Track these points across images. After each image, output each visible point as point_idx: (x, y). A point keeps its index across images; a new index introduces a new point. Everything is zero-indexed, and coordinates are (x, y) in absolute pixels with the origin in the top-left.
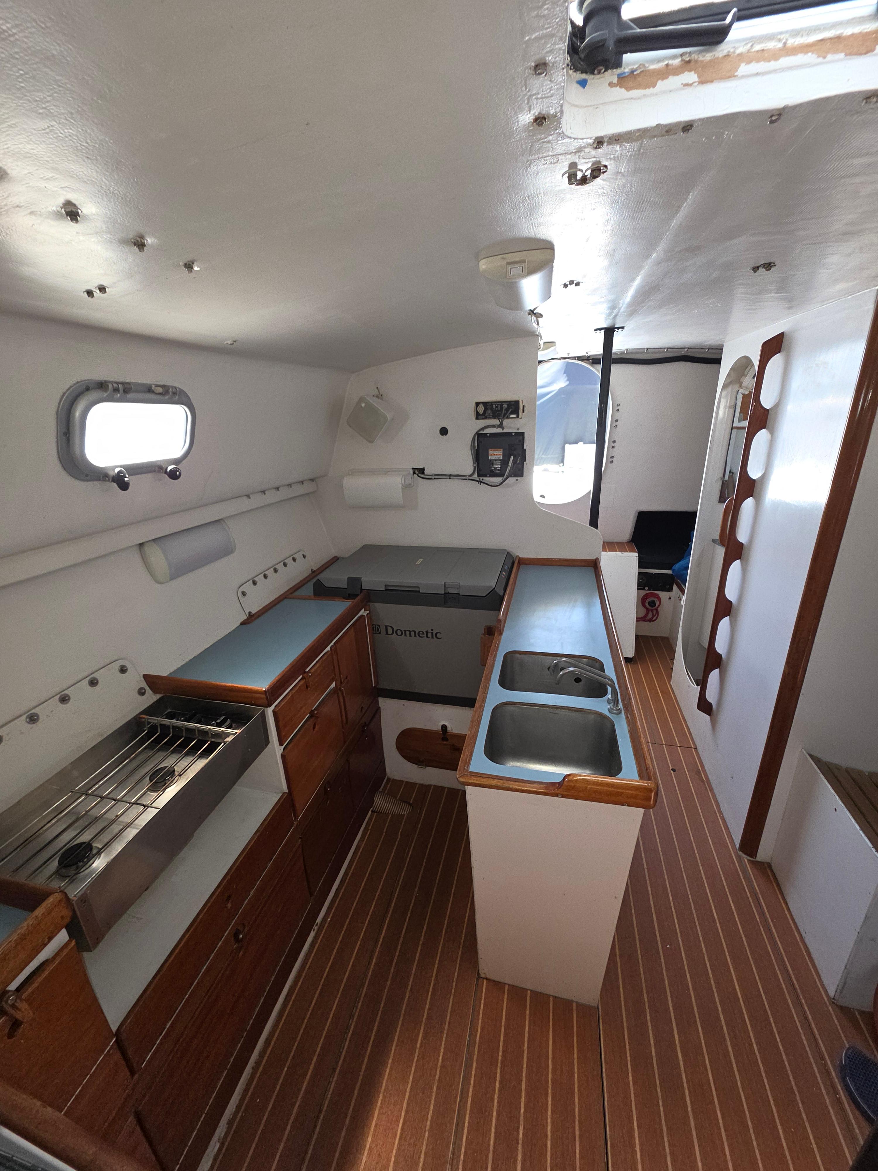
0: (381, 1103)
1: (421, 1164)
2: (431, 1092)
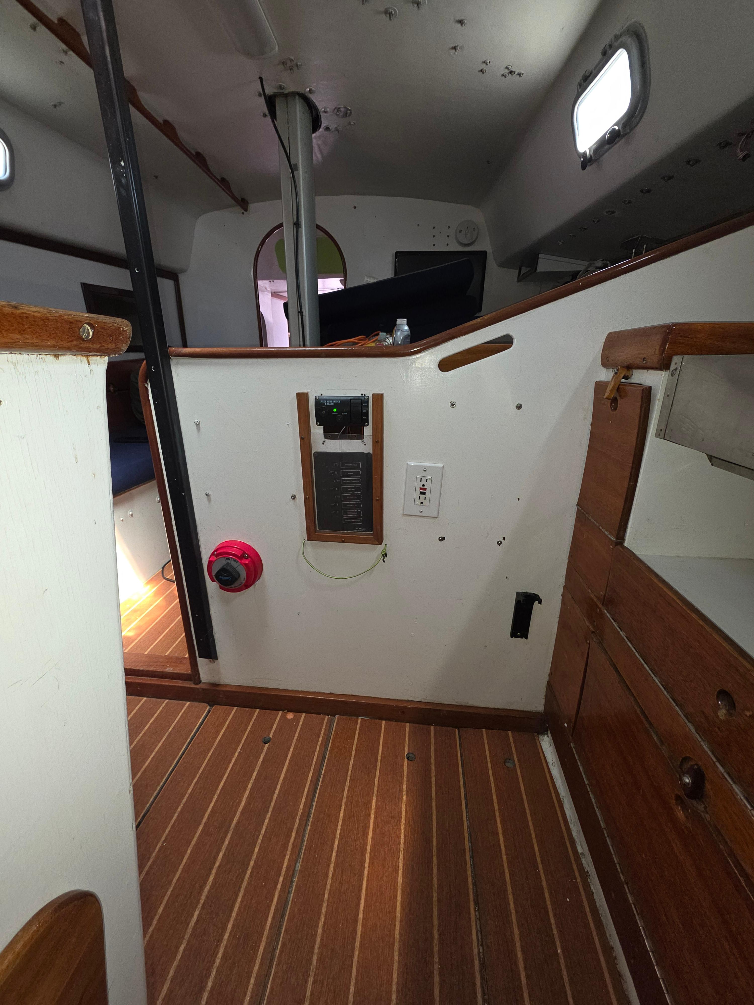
0: (395, 925)
1: (332, 865)
2: (321, 954)
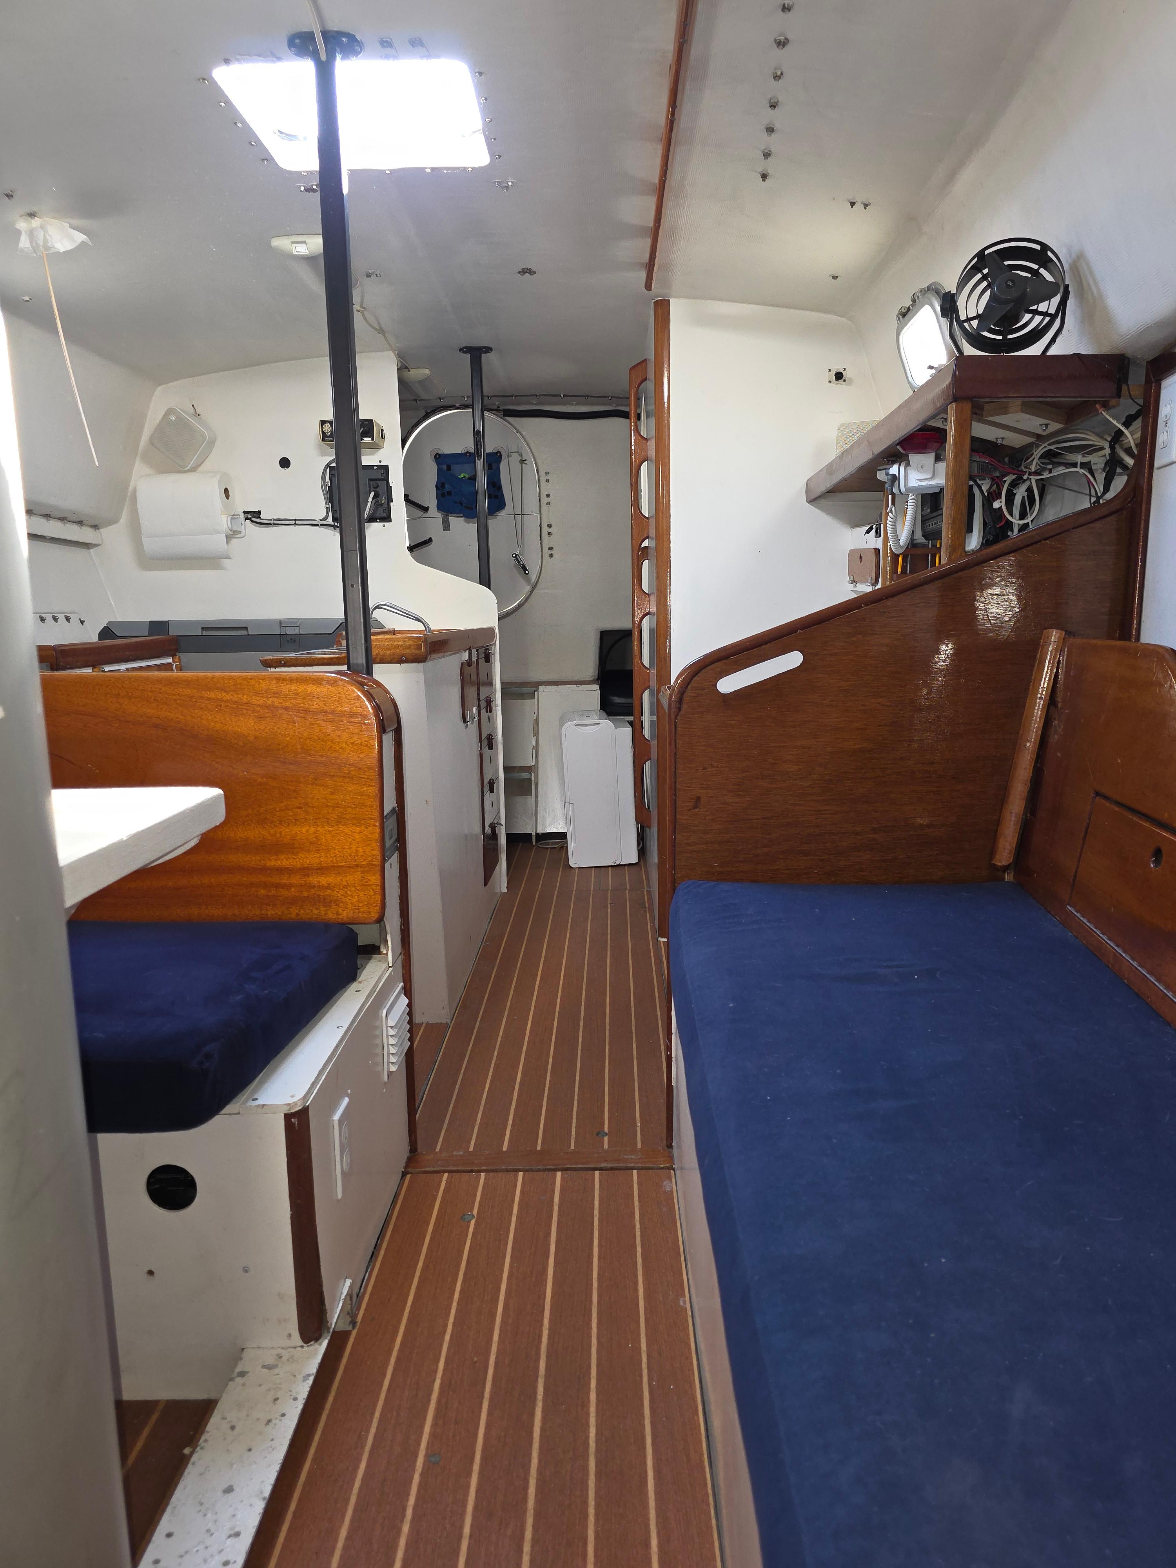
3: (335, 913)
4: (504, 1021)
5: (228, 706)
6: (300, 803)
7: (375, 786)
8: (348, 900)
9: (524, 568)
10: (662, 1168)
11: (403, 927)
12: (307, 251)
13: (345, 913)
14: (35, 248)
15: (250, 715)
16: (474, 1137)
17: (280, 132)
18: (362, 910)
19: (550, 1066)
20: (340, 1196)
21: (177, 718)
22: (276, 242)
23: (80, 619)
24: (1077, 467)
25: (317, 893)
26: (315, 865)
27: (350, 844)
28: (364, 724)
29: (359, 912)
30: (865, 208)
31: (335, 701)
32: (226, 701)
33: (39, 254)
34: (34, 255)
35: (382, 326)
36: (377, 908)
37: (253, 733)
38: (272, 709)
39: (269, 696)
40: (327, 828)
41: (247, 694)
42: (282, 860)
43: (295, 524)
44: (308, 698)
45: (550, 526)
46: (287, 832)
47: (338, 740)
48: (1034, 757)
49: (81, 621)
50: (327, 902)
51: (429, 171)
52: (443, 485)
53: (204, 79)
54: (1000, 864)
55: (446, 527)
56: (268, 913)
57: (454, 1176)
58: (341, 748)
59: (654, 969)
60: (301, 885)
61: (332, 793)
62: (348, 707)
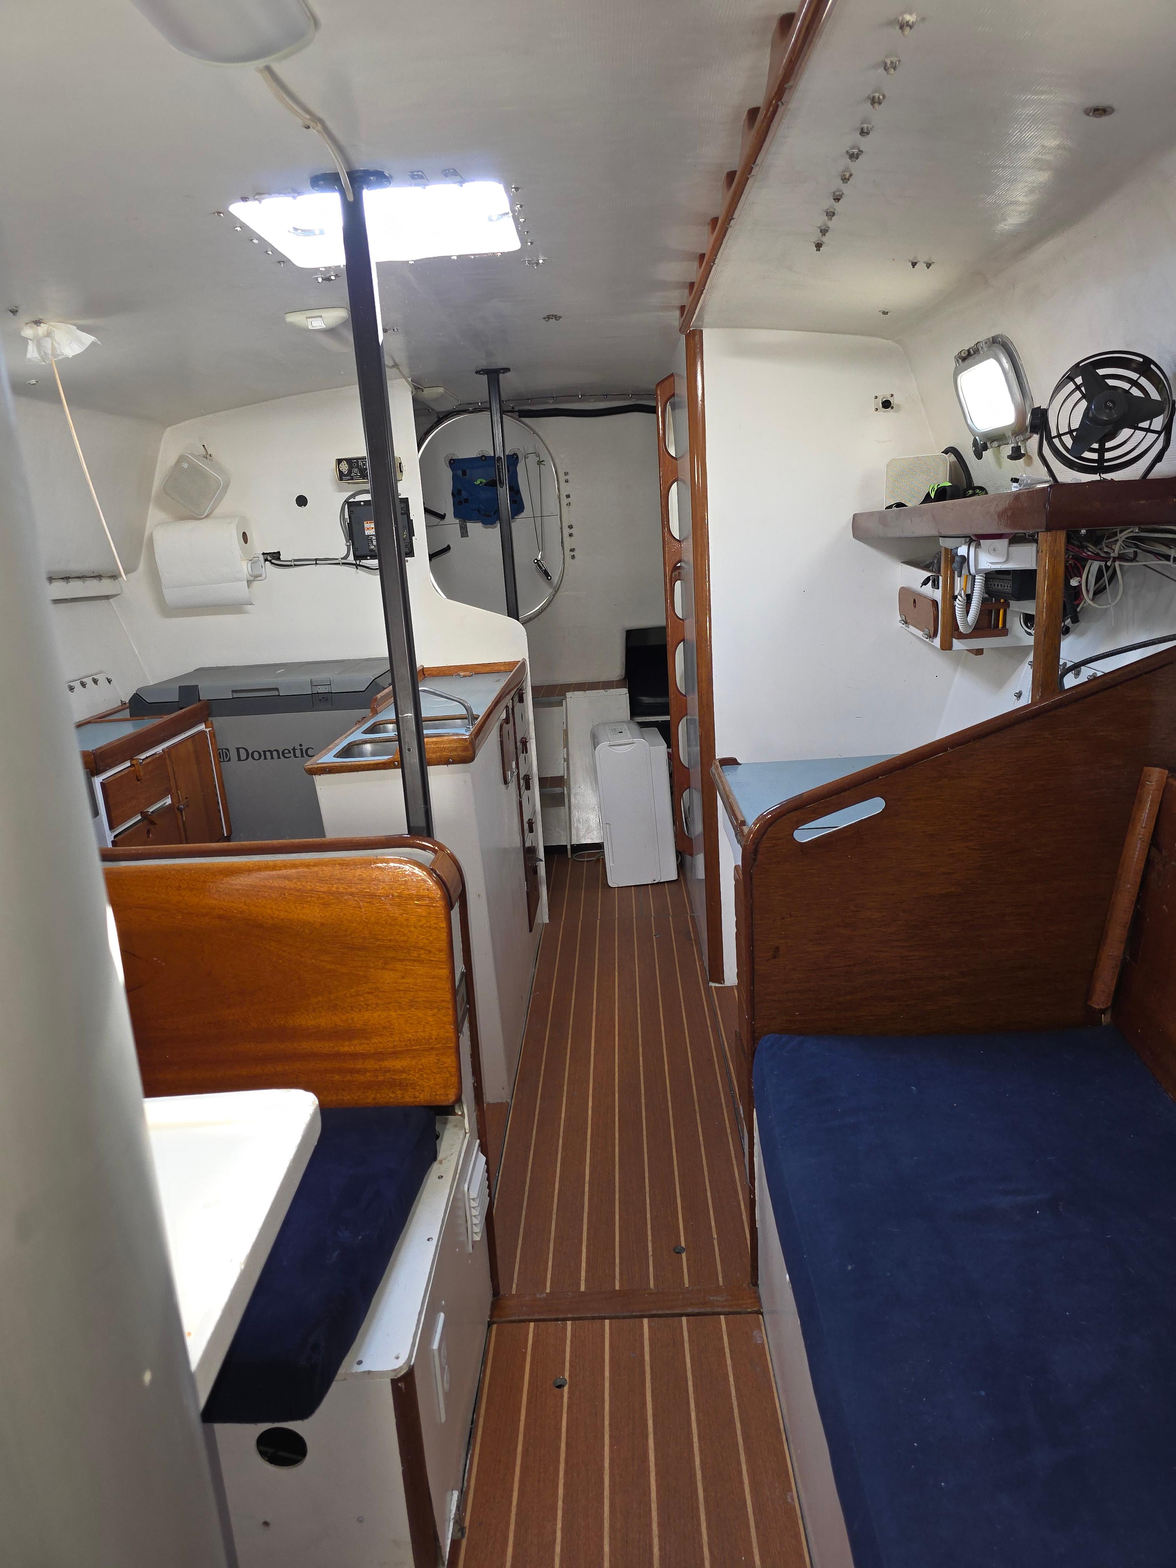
3: (412, 1096)
4: (564, 1099)
5: (291, 894)
6: (371, 989)
7: (446, 968)
8: (424, 1083)
9: (546, 574)
10: (749, 1313)
11: (476, 1085)
12: (323, 325)
13: (421, 1096)
14: (44, 357)
15: (314, 902)
16: (551, 1256)
17: (296, 229)
18: (438, 1093)
19: (617, 1159)
20: (443, 1419)
21: (241, 908)
22: (292, 318)
23: (107, 678)
24: (1170, 561)
25: (393, 1077)
26: (389, 1050)
27: (424, 1027)
28: (433, 906)
29: (436, 1095)
30: (928, 268)
31: (401, 885)
32: (289, 889)
33: (47, 362)
34: (43, 363)
35: (397, 361)
36: (454, 1090)
37: (319, 920)
38: (338, 895)
39: (333, 882)
40: (399, 1012)
41: (311, 882)
42: (355, 1045)
43: (316, 564)
44: (373, 882)
45: (571, 527)
46: (359, 1018)
47: (406, 923)
48: (1134, 899)
49: (108, 680)
50: (403, 1086)
51: (455, 258)
52: (459, 492)
53: (219, 213)
54: (1097, 1007)
55: (464, 533)
56: (345, 1098)
57: (540, 1326)
58: (410, 931)
59: (709, 1024)
60: (377, 1070)
61: (403, 978)
62: (415, 890)
